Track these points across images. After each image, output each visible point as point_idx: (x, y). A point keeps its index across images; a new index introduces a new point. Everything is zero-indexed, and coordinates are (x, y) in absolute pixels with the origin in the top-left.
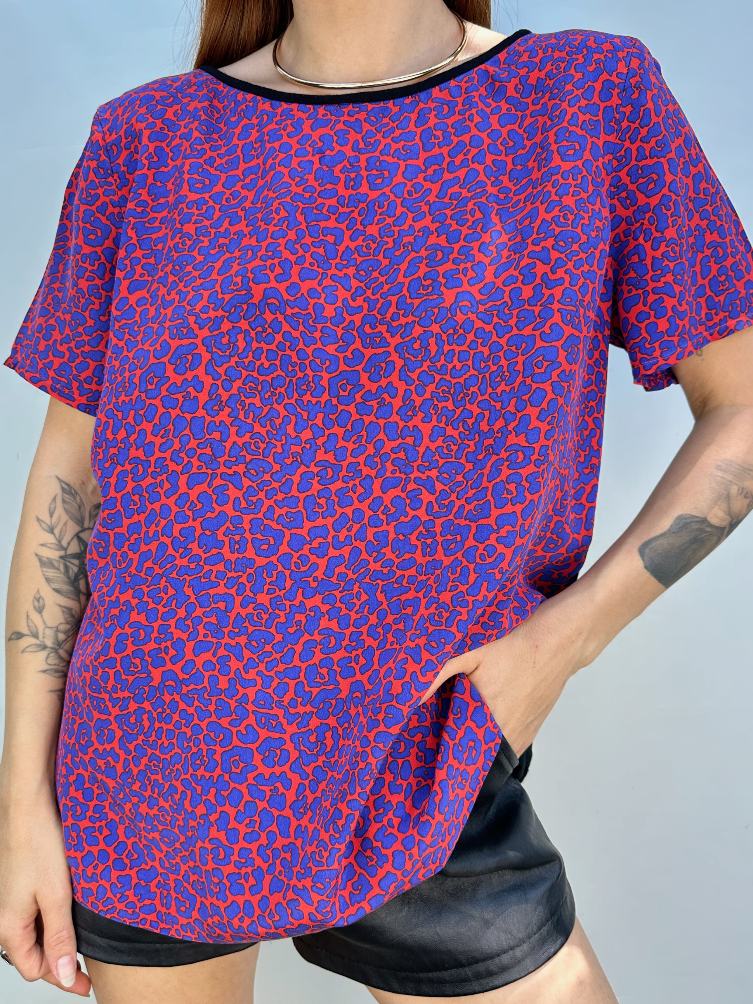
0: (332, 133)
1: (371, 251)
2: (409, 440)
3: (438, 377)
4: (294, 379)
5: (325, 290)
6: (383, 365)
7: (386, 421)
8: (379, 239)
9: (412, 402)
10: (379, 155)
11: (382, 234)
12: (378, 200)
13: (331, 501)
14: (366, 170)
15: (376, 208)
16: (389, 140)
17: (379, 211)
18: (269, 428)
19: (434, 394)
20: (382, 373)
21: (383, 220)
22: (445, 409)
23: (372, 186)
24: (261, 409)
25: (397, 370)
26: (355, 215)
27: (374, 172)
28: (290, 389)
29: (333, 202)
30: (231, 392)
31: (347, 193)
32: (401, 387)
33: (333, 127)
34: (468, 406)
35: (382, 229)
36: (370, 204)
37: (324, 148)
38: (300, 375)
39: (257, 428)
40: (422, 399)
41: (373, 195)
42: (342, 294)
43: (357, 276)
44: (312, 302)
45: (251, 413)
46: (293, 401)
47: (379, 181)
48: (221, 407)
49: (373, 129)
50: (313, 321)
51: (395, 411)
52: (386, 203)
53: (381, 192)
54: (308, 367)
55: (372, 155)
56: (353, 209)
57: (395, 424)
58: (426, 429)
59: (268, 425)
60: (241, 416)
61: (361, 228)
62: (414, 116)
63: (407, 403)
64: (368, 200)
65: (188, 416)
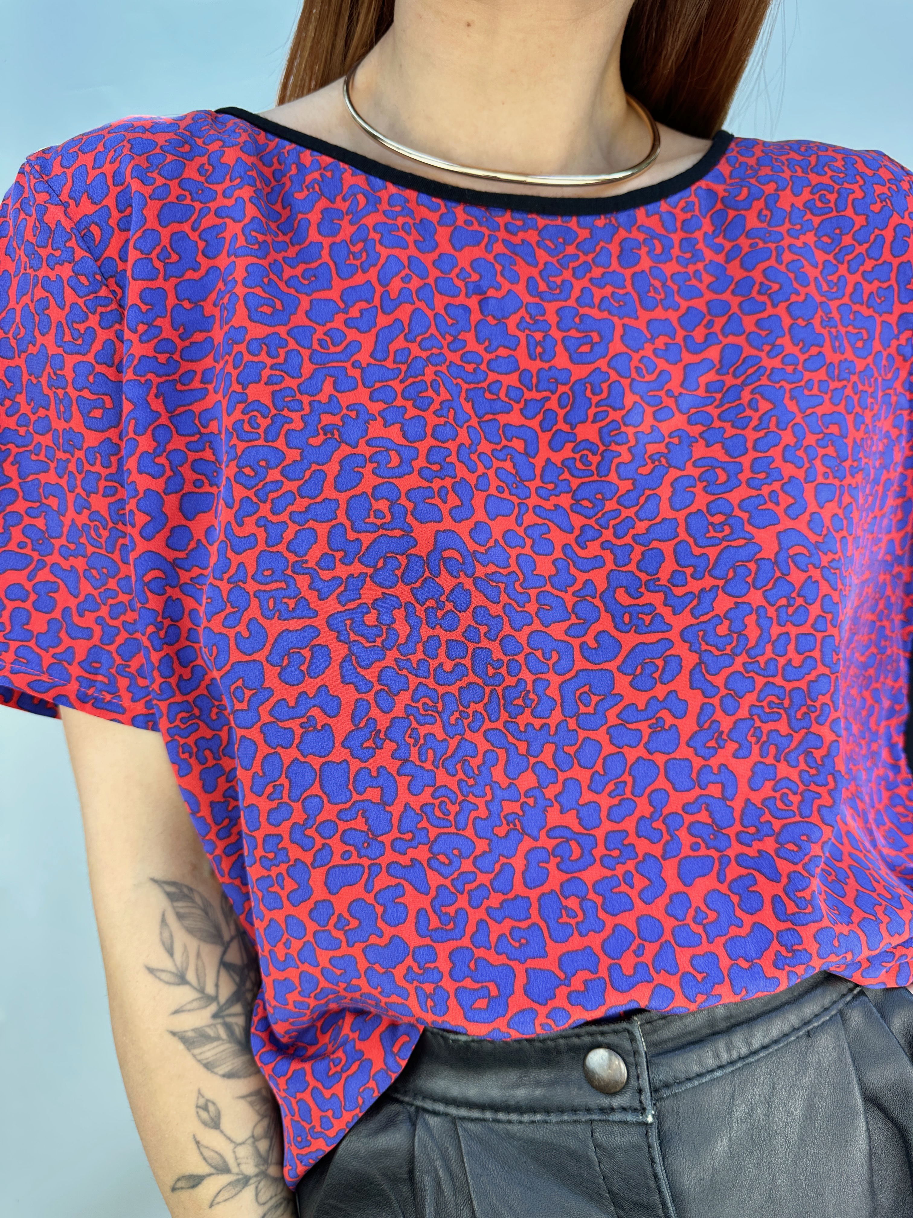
0: (491, 257)
1: (593, 468)
2: (714, 790)
3: (760, 681)
4: (499, 690)
5: (530, 532)
6: (660, 663)
7: (668, 757)
8: (602, 448)
9: (714, 726)
10: (575, 305)
11: (607, 439)
12: (591, 379)
13: (589, 904)
14: (559, 328)
15: (588, 393)
16: (585, 282)
17: (595, 399)
18: (461, 775)
19: (756, 711)
20: (656, 675)
21: (603, 415)
22: (774, 734)
23: (575, 356)
24: (445, 744)
25: (685, 672)
26: (553, 404)
27: (573, 333)
28: (493, 706)
29: (513, 379)
30: (393, 715)
31: (535, 366)
32: (695, 700)
33: (489, 247)
34: (815, 728)
35: (605, 430)
36: (577, 387)
37: (484, 284)
38: (510, 681)
39: (442, 777)
40: (733, 718)
41: (579, 372)
42: (558, 538)
43: (578, 508)
44: (514, 553)
45: (430, 752)
46: (499, 725)
47: (585, 348)
48: (379, 742)
49: (554, 260)
50: (521, 585)
51: (684, 739)
52: (605, 386)
53: (592, 367)
54: (524, 667)
55: (563, 304)
56: (548, 394)
57: (687, 763)
58: (742, 768)
59: (460, 771)
60: (414, 756)
61: (566, 428)
62: (614, 249)
63: (706, 726)
64: (573, 379)
65: (316, 762)
